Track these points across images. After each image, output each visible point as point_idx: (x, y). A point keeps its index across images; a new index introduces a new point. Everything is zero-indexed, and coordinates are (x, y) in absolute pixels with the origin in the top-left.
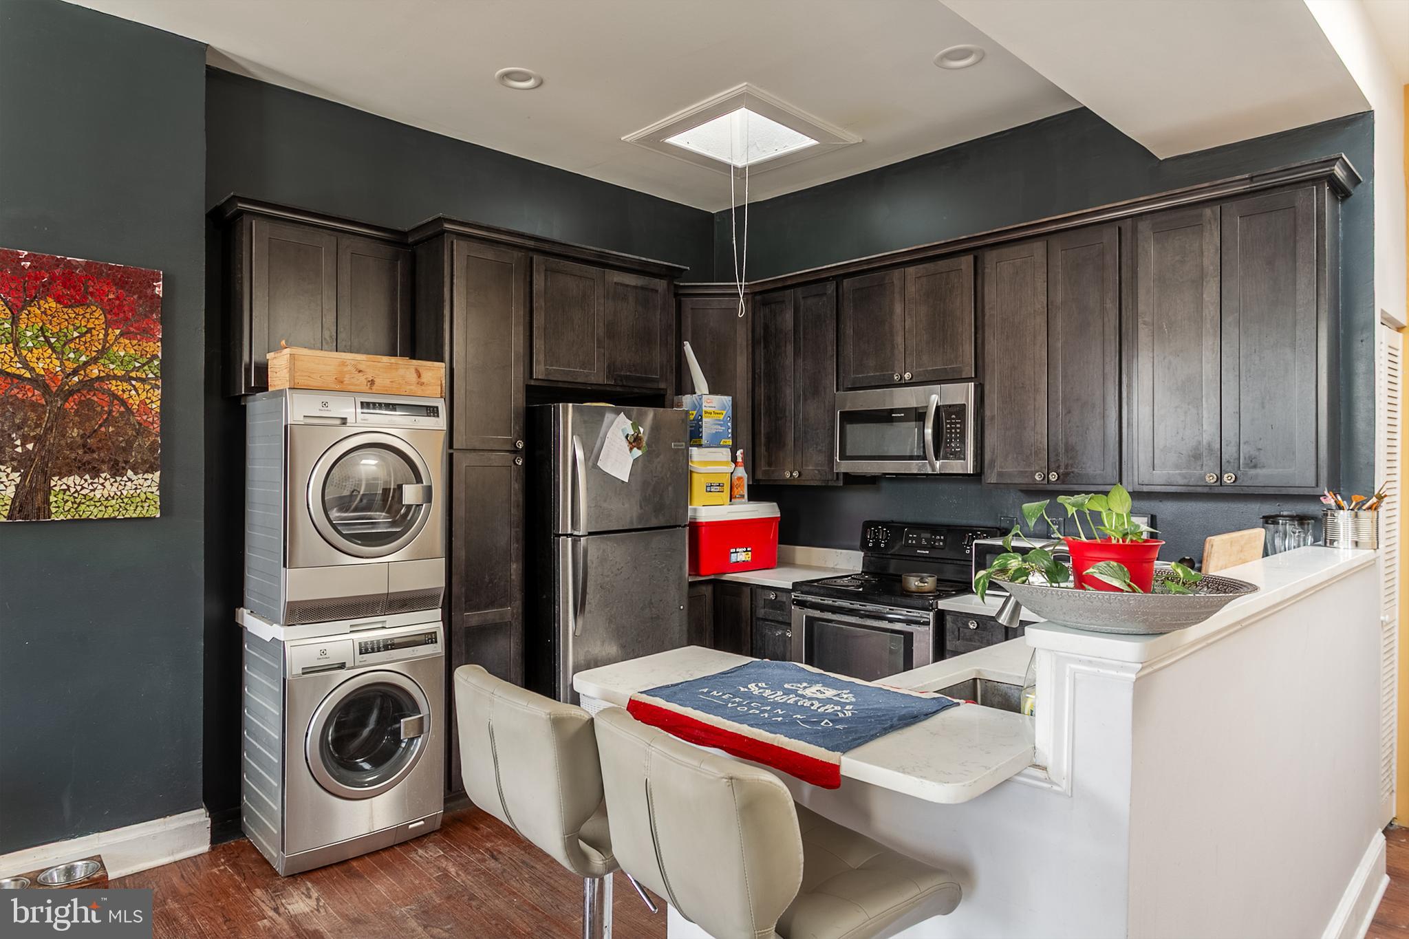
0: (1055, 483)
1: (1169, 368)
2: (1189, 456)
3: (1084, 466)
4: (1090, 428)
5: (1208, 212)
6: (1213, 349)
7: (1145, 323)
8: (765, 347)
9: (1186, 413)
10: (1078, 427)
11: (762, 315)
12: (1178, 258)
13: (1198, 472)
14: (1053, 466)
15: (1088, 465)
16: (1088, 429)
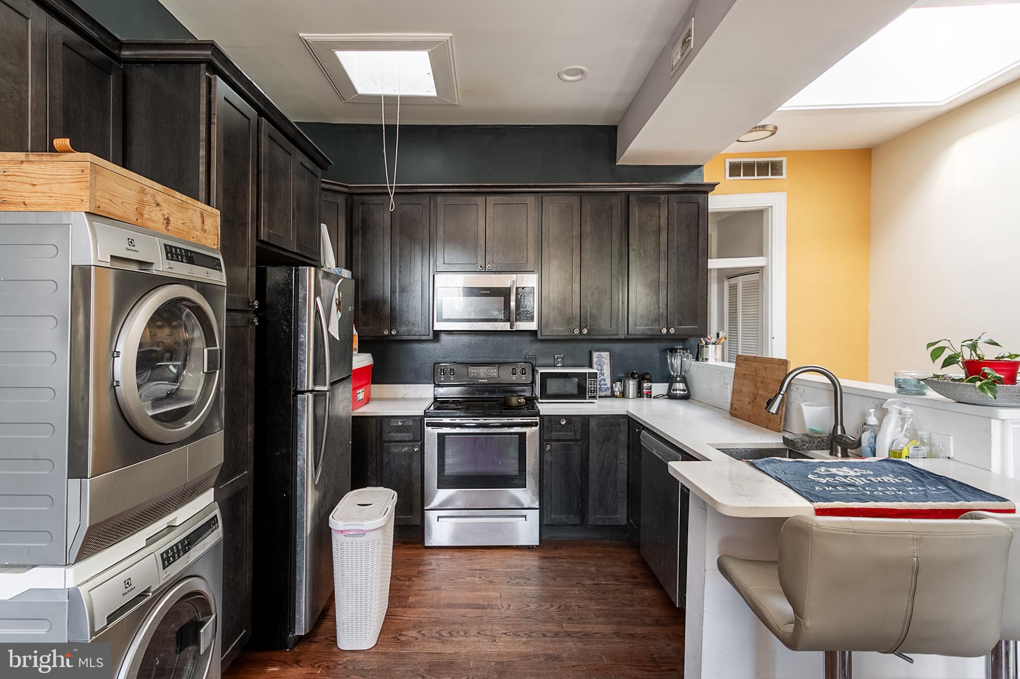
0: (585, 335)
1: (644, 274)
2: (653, 320)
3: (600, 325)
4: (604, 304)
5: (662, 197)
6: (664, 267)
7: (633, 250)
8: (363, 236)
9: (651, 298)
10: (597, 303)
11: (360, 211)
12: (648, 218)
13: (656, 327)
14: (583, 325)
15: (602, 324)
16: (602, 304)
